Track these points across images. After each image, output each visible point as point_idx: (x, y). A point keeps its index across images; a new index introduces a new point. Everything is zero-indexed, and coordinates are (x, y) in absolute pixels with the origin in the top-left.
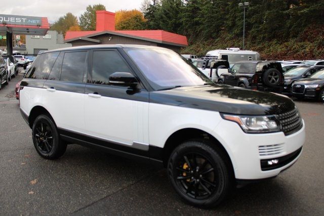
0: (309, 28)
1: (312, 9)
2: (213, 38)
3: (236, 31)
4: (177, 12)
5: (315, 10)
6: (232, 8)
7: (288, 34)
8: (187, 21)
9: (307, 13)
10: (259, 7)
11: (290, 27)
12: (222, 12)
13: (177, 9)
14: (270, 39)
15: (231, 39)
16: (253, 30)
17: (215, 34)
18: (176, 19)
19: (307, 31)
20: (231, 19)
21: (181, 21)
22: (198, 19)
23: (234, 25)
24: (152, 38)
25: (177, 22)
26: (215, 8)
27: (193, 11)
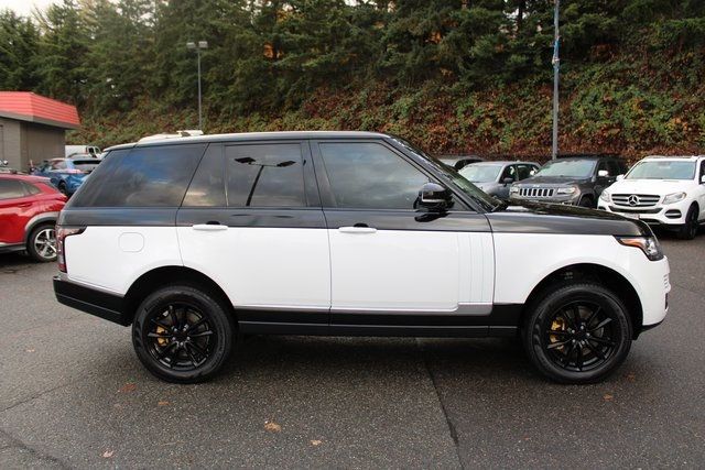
0: (319, 94)
1: (323, 61)
2: (122, 111)
3: (172, 96)
4: (27, 54)
5: (327, 63)
6: (160, 50)
7: (281, 103)
8: (58, 73)
9: (315, 68)
10: (222, 53)
11: (285, 91)
12: (139, 59)
13: (26, 45)
14: (245, 113)
15: (164, 112)
16: (213, 95)
17: (126, 102)
18: (26, 67)
19: (315, 100)
20: (160, 72)
21: (41, 71)
22: (83, 70)
23: (167, 83)
24: (8, 110)
25: (32, 75)
26: (121, 49)
27: (69, 53)
